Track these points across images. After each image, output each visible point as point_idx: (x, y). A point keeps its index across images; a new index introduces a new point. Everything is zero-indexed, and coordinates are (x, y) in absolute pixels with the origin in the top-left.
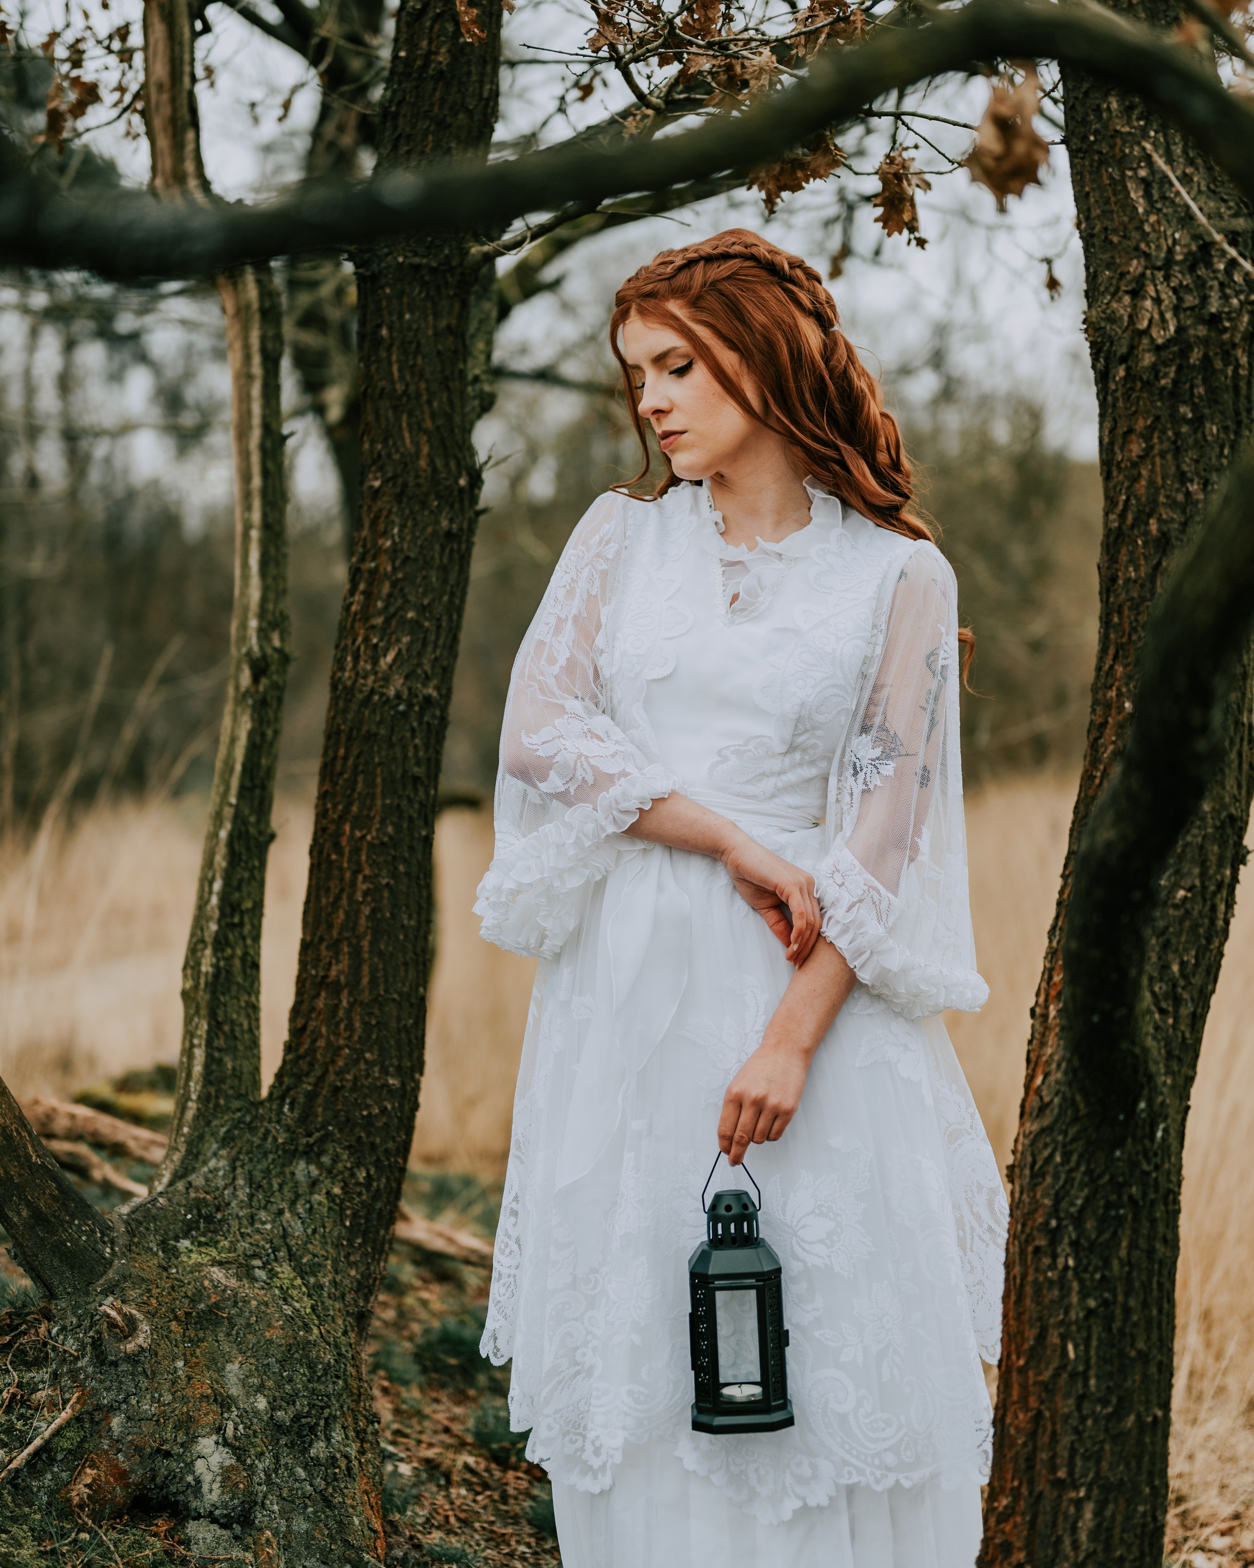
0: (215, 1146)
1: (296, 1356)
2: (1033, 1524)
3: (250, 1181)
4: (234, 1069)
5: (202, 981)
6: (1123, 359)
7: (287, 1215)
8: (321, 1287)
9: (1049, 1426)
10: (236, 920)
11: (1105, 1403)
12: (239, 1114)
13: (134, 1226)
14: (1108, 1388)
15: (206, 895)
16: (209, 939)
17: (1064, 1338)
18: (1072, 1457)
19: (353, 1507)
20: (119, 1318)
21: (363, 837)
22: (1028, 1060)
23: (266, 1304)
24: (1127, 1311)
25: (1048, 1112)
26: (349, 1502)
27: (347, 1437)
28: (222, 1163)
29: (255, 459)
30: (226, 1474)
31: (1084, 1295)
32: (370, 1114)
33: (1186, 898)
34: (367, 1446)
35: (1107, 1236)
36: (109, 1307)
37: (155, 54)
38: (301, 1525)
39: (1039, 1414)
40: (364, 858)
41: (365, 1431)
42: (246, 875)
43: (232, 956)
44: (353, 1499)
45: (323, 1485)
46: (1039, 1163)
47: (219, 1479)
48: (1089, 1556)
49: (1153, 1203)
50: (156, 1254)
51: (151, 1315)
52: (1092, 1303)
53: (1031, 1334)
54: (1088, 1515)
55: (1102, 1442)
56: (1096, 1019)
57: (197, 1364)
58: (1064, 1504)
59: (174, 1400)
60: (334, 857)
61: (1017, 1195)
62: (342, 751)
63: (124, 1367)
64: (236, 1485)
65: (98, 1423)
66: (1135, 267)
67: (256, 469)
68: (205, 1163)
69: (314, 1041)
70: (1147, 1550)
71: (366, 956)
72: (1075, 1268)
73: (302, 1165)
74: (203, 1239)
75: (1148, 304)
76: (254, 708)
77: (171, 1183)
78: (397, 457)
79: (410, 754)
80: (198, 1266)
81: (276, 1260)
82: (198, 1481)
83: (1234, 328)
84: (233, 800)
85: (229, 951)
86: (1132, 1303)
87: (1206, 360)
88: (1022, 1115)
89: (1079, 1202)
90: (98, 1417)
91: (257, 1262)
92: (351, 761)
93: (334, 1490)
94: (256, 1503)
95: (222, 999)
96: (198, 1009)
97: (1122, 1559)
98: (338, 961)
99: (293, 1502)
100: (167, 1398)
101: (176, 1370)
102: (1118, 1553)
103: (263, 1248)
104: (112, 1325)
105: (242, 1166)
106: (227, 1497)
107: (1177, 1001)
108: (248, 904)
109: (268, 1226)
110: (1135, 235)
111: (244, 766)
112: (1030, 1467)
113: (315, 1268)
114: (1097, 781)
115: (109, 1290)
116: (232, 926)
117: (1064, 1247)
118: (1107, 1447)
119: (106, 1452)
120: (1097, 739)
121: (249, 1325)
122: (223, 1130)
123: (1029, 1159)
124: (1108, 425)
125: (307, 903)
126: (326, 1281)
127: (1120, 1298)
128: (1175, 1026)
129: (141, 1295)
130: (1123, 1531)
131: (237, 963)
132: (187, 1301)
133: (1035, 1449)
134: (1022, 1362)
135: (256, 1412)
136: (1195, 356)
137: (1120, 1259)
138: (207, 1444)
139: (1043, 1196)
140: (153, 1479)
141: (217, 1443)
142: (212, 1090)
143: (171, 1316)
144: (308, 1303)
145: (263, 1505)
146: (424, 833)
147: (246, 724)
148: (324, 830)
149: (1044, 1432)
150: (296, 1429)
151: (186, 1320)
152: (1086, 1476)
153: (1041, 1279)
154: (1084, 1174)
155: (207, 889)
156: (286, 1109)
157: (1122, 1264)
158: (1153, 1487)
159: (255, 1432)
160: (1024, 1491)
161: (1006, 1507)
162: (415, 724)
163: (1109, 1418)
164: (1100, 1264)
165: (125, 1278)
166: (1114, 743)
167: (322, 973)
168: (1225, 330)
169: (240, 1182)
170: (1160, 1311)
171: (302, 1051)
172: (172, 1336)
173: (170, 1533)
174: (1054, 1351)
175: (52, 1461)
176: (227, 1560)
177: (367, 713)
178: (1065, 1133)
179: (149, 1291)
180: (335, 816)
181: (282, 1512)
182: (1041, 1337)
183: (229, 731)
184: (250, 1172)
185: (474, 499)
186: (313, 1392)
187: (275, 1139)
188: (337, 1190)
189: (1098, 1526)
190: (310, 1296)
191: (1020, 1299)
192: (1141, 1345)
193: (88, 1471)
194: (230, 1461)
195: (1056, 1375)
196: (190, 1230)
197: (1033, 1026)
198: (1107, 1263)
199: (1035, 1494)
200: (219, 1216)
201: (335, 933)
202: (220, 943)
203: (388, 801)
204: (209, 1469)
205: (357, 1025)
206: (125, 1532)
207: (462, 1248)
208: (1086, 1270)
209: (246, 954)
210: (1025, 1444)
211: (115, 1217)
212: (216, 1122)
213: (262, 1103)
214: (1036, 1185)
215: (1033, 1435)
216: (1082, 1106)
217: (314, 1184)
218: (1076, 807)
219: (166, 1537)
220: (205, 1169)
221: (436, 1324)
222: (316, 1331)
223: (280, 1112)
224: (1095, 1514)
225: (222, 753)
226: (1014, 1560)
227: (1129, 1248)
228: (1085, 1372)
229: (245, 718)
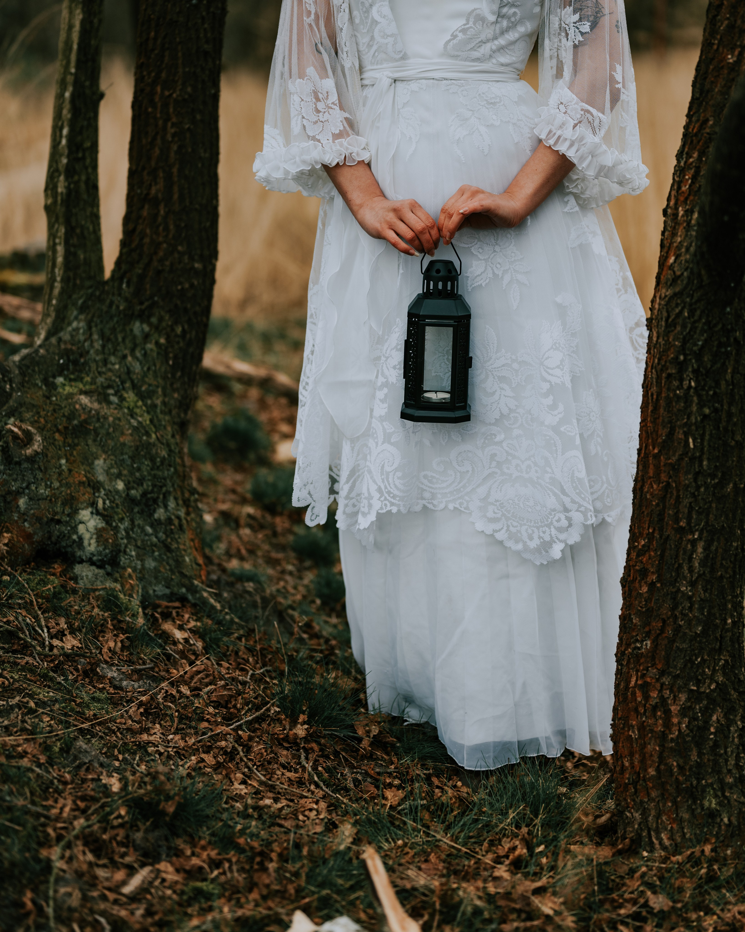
0: (75, 313)
1: (142, 453)
2: (662, 556)
3: (102, 336)
4: (85, 259)
5: (59, 198)
7: (130, 358)
8: (156, 406)
9: (675, 493)
10: (80, 155)
11: (713, 476)
12: (90, 291)
13: (24, 369)
14: (716, 466)
15: (58, 139)
16: (61, 168)
17: (686, 435)
18: (690, 513)
19: (185, 550)
20: (20, 433)
21: (171, 95)
22: (662, 246)
23: (119, 419)
24: (730, 415)
25: (679, 282)
26: (182, 547)
27: (178, 504)
28: (82, 324)
30: (99, 533)
31: (701, 405)
32: (182, 289)
34: (191, 509)
35: (718, 365)
36: (12, 426)
38: (151, 564)
39: (668, 484)
40: (171, 110)
41: (189, 500)
42: (85, 123)
43: (79, 181)
44: (185, 545)
45: (164, 537)
46: (672, 317)
47: (95, 536)
48: (700, 576)
50: (41, 388)
51: (41, 430)
52: (707, 411)
53: (663, 433)
54: (700, 550)
55: (710, 502)
56: (726, 218)
57: (74, 461)
58: (684, 543)
59: (61, 486)
60: (150, 110)
61: (655, 339)
62: (152, 34)
63: (25, 465)
64: (107, 540)
65: (9, 503)
68: (69, 324)
69: (142, 239)
70: (737, 570)
71: (176, 179)
72: (696, 388)
73: (137, 324)
74: (72, 377)
77: (47, 338)
79: (202, 35)
80: (70, 396)
81: (124, 389)
82: (81, 539)
84: (73, 70)
85: (76, 178)
86: (733, 410)
88: (658, 283)
89: (700, 343)
90: (9, 498)
91: (111, 391)
92: (159, 41)
93: (172, 540)
94: (120, 551)
95: (74, 211)
96: (57, 218)
97: (722, 577)
98: (156, 184)
99: (145, 549)
100: (56, 484)
101: (61, 466)
102: (719, 573)
103: (115, 381)
104: (15, 437)
105: (96, 326)
106: (101, 549)
108: (88, 144)
109: (117, 367)
111: (79, 45)
112: (661, 520)
113: (150, 394)
114: (715, 47)
115: (11, 414)
116: (78, 160)
117: (689, 373)
118: (714, 505)
119: (16, 522)
120: (715, 17)
121: (108, 434)
122: (80, 302)
123: (665, 314)
125: (132, 142)
126: (158, 402)
127: (725, 407)
129: (33, 416)
130: (723, 559)
131: (83, 186)
132: (64, 419)
133: (664, 507)
134: (656, 451)
135: (117, 492)
137: (726, 380)
138: (85, 514)
139: (674, 340)
140: (50, 538)
141: (92, 513)
142: (71, 274)
143: (55, 429)
144: (147, 417)
145: (125, 552)
146: (213, 91)
147: (78, 17)
148: (142, 91)
149: (671, 497)
150: (144, 500)
151: (65, 432)
152: (699, 525)
153: (671, 395)
154: (704, 324)
155: (58, 134)
156: (124, 286)
157: (728, 385)
159: (117, 505)
160: (657, 535)
161: (643, 546)
162: (204, 14)
163: (715, 486)
164: (713, 385)
165: (21, 405)
166: (728, 19)
167: (145, 192)
169: (95, 337)
171: (133, 246)
172: (57, 443)
173: (63, 573)
174: (679, 443)
176: (103, 589)
177: (169, 6)
178: (692, 296)
179: (38, 413)
180: (150, 80)
181: (138, 556)
182: (671, 434)
183: (67, 20)
184: (102, 330)
186: (155, 476)
187: (118, 307)
188: (162, 341)
189: (707, 557)
190: (148, 412)
191: (656, 409)
192: (738, 438)
193: (5, 535)
194: (101, 524)
195: (681, 459)
196: (62, 371)
197: (665, 222)
198: (717, 384)
199: (664, 537)
200: (82, 360)
201: (153, 163)
202: (70, 172)
203: (187, 70)
204: (87, 530)
205: (172, 227)
206: (34, 574)
208: (703, 389)
209: (88, 179)
210: (657, 505)
211: (11, 364)
212: (75, 296)
213: (107, 282)
214: (669, 332)
215: (663, 499)
216: (705, 278)
217: (146, 337)
218: (698, 66)
219: (61, 576)
220: (70, 329)
221: (219, 421)
222: (154, 436)
223: (120, 288)
224: (705, 549)
225: (63, 36)
226: (649, 580)
227: (733, 373)
228: (700, 456)
229: (78, 11)
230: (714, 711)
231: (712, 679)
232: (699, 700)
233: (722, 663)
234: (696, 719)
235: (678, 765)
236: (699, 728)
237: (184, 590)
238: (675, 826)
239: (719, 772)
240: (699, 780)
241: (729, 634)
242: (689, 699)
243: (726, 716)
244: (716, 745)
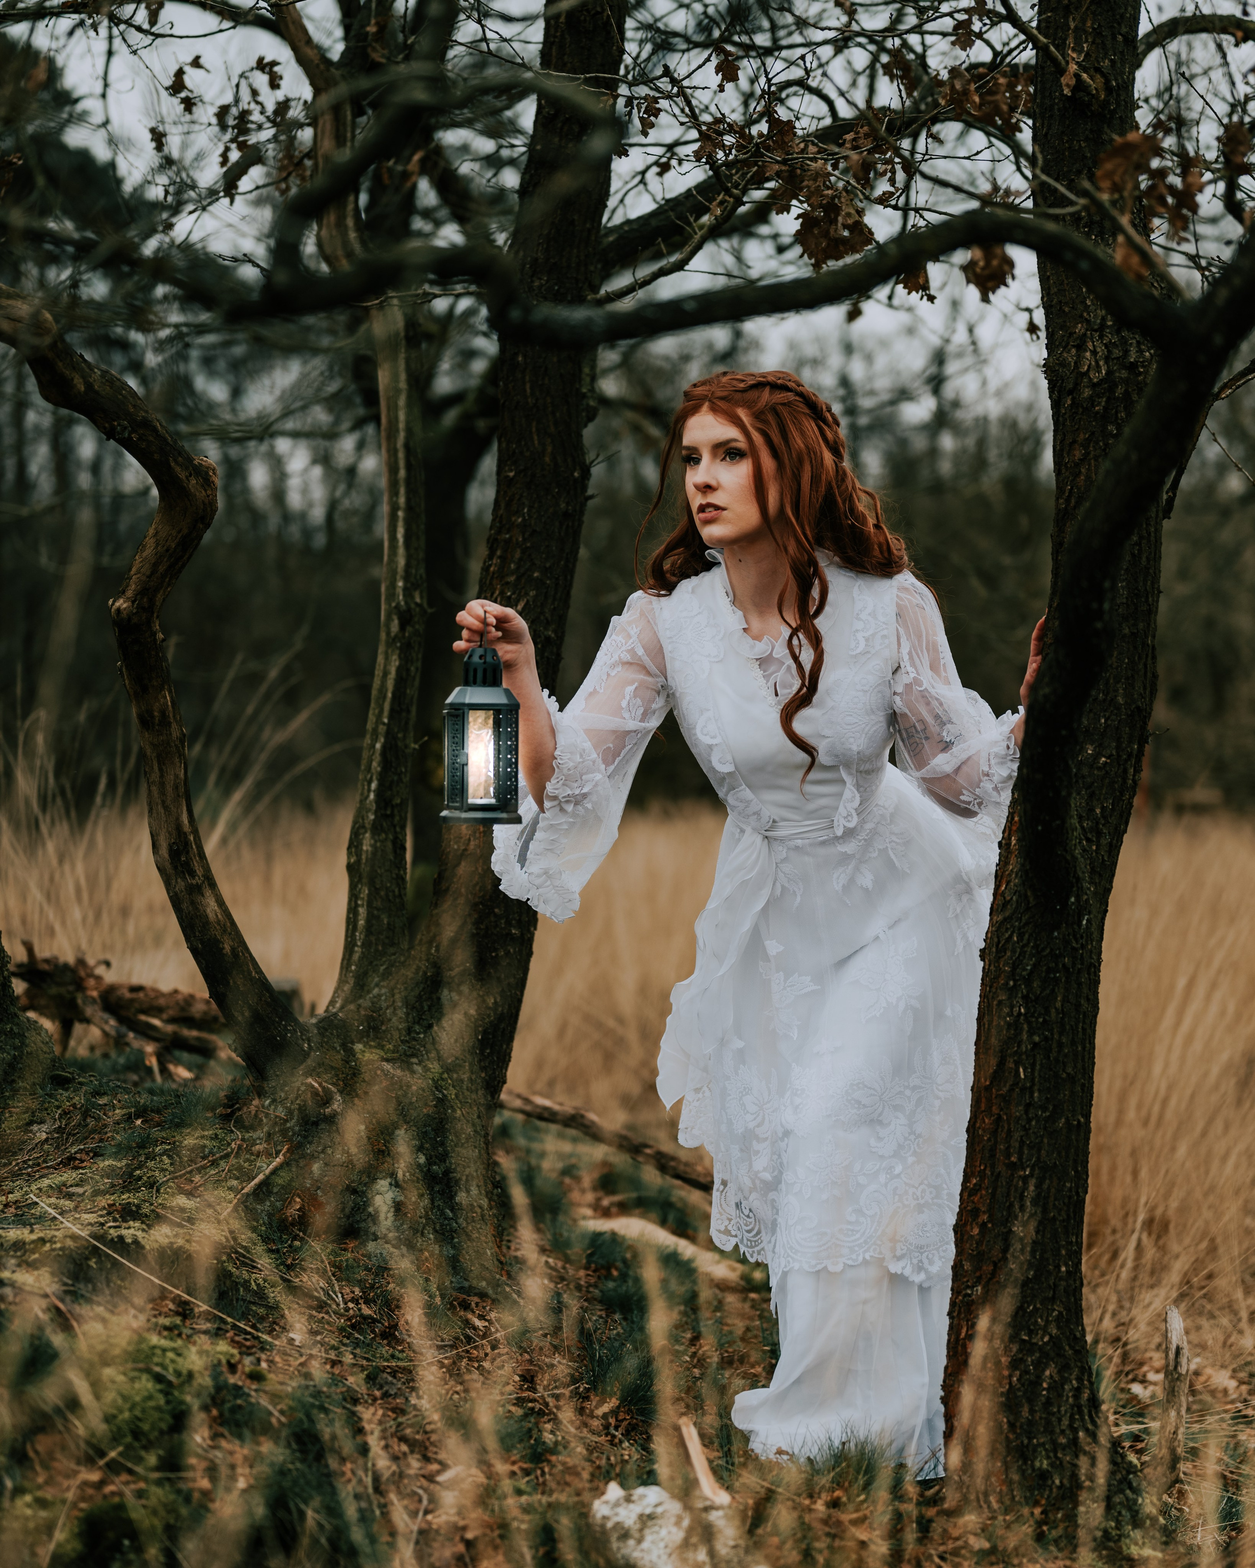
0: (377, 979)
1: (446, 1127)
2: (993, 1195)
3: (406, 1003)
4: (389, 923)
5: (363, 857)
6: (1070, 392)
8: (462, 1081)
9: (1006, 1126)
10: (389, 811)
11: (1045, 1109)
12: (394, 957)
13: (322, 1030)
14: (1047, 1099)
15: (366, 793)
16: (368, 825)
17: (1017, 1063)
18: (1021, 1147)
19: (486, 1241)
20: (320, 1089)
23: (423, 1090)
24: (1060, 1045)
25: (1009, 907)
26: (483, 1237)
27: (481, 1193)
28: (384, 991)
29: (401, 455)
30: (396, 1207)
31: (1031, 1033)
33: (1106, 763)
35: (1047, 992)
36: (312, 1081)
37: (323, 132)
38: (450, 1250)
39: (999, 1118)
42: (395, 778)
44: (486, 1235)
45: (465, 1223)
46: (1002, 944)
47: (391, 1210)
49: (1079, 971)
50: (339, 1052)
51: (342, 1090)
52: (1037, 1039)
53: (994, 1062)
54: (1032, 1188)
55: (1042, 1137)
57: (375, 1128)
58: (1015, 1180)
59: (360, 1151)
63: (323, 1126)
64: (404, 1215)
65: (302, 1167)
66: (1079, 328)
67: (402, 463)
68: (369, 992)
72: (1025, 1015)
74: (372, 1043)
75: (1088, 354)
76: (401, 649)
77: (345, 1005)
78: (528, 454)
80: (371, 1062)
81: (428, 1060)
82: (376, 1211)
83: (1146, 373)
84: (386, 720)
85: (383, 835)
86: (1064, 1040)
87: (1127, 394)
89: (1029, 968)
90: (302, 1163)
91: (414, 1061)
93: (473, 1228)
94: (418, 1230)
95: (379, 872)
96: (360, 878)
97: (1054, 1218)
99: (444, 1232)
103: (419, 1051)
104: (315, 1094)
106: (397, 1226)
107: (1099, 834)
108: (397, 801)
109: (421, 1036)
110: (1080, 307)
111: (394, 694)
112: (993, 1156)
113: (457, 1067)
116: (386, 816)
117: (1018, 1000)
118: (1045, 1140)
119: (309, 1189)
121: (412, 1103)
122: (383, 967)
124: (1059, 437)
126: (465, 1077)
127: (1056, 1036)
128: (1097, 851)
130: (1056, 1199)
132: (365, 1084)
133: (996, 1143)
134: (988, 1083)
135: (418, 1166)
136: (1119, 391)
137: (1056, 1009)
138: (383, 1184)
139: (1004, 965)
140: (343, 1210)
141: (390, 1184)
143: (354, 1095)
144: (453, 1091)
145: (424, 1233)
147: (395, 663)
149: (1002, 1131)
150: (445, 1181)
151: (365, 1098)
152: (1030, 1160)
154: (1033, 948)
157: (1058, 1013)
158: (1076, 1171)
159: (417, 1180)
160: (988, 1172)
161: (975, 1186)
163: (1047, 1120)
164: (1043, 1011)
165: (319, 1066)
168: (1140, 373)
169: (399, 1004)
170: (1084, 1048)
172: (355, 1108)
173: (356, 1249)
174: (1010, 1073)
175: (270, 1193)
178: (1020, 920)
179: (337, 1076)
181: (437, 1239)
182: (1002, 1064)
183: (382, 667)
185: (585, 488)
187: (425, 973)
188: (472, 1012)
189: (1038, 1195)
190: (454, 1087)
192: (1069, 1070)
193: (297, 1200)
194: (400, 1198)
195: (1011, 1090)
196: (362, 1037)
198: (1047, 1011)
199: (995, 1174)
200: (383, 1028)
202: (377, 829)
204: (384, 1203)
207: (537, 1106)
208: (1032, 1016)
209: (396, 838)
210: (989, 1140)
211: (308, 1023)
212: (377, 962)
215: (995, 1133)
216: (1032, 900)
217: (455, 1006)
219: (353, 1251)
220: (370, 995)
224: (1036, 1187)
225: (377, 683)
226: (980, 1220)
227: (1063, 1001)
228: (1031, 1087)
229: (395, 657)
230: (1047, 1366)
231: (1045, 1332)
232: (1031, 1352)
233: (1055, 1313)
234: (1027, 1372)
235: (1009, 1422)
236: (1031, 1383)
237: (484, 1284)
238: (1004, 1488)
239: (1052, 1432)
240: (1030, 1439)
241: (1063, 1283)
242: (1020, 1350)
243: (1059, 1372)
244: (1048, 1403)
